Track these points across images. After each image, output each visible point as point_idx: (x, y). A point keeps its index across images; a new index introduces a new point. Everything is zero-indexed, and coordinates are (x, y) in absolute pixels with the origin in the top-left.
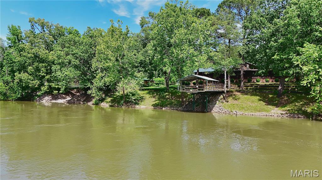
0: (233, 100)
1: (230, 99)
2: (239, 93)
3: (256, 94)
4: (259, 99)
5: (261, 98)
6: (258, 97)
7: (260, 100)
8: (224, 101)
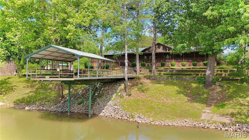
0: (138, 92)
1: (134, 91)
2: (148, 81)
3: (172, 82)
4: (177, 91)
5: (180, 88)
6: (175, 87)
7: (179, 93)
8: (124, 94)
